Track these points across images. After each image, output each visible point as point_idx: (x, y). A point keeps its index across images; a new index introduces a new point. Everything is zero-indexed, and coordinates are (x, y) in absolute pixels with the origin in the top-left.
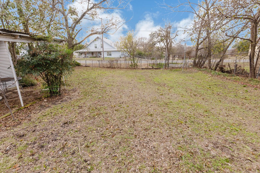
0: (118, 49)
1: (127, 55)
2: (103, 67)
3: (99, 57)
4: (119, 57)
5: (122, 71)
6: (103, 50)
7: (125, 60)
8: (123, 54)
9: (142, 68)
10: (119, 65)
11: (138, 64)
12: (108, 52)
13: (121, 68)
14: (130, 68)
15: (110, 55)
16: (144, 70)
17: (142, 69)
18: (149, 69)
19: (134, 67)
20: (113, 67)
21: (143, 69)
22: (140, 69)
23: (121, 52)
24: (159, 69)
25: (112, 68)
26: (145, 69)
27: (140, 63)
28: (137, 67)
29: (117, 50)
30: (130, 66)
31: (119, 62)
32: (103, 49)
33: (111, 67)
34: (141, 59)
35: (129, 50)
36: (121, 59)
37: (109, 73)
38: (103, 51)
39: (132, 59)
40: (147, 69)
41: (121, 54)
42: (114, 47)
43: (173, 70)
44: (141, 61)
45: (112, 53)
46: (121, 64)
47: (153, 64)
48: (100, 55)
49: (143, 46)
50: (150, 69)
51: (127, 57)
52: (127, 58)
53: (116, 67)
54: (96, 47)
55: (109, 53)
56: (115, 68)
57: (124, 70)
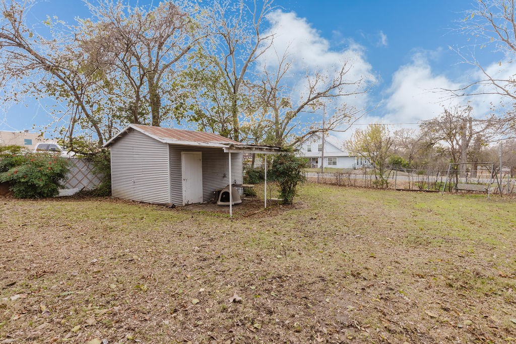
0: (350, 153)
1: (368, 164)
2: (325, 183)
3: (314, 166)
4: (352, 168)
5: (358, 191)
6: (323, 155)
7: (365, 173)
8: (359, 162)
9: (396, 188)
10: (352, 182)
11: (390, 180)
12: (330, 158)
13: (355, 186)
14: (373, 188)
15: (335, 163)
16: (401, 192)
17: (397, 190)
18: (412, 190)
19: (381, 186)
20: (342, 183)
21: (400, 190)
22: (393, 190)
23: (356, 158)
24: (435, 192)
25: (340, 185)
26: (403, 190)
27: (394, 180)
28: (387, 186)
29: (348, 154)
30: (374, 183)
31: (352, 177)
32: (323, 153)
33: (338, 184)
34: (395, 171)
35: (372, 155)
36: (356, 171)
37: (335, 191)
38: (322, 158)
39: (378, 171)
40: (408, 190)
41: (356, 162)
42: (343, 150)
43: (468, 195)
44: (395, 177)
45: (337, 160)
46: (355, 180)
47: (422, 182)
48: (315, 164)
49: (406, 146)
50: (415, 191)
51: (368, 168)
52: (368, 170)
53: (346, 184)
54: (309, 151)
55: (332, 160)
56: (344, 186)
57: (361, 189)
